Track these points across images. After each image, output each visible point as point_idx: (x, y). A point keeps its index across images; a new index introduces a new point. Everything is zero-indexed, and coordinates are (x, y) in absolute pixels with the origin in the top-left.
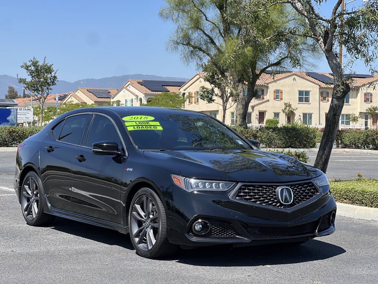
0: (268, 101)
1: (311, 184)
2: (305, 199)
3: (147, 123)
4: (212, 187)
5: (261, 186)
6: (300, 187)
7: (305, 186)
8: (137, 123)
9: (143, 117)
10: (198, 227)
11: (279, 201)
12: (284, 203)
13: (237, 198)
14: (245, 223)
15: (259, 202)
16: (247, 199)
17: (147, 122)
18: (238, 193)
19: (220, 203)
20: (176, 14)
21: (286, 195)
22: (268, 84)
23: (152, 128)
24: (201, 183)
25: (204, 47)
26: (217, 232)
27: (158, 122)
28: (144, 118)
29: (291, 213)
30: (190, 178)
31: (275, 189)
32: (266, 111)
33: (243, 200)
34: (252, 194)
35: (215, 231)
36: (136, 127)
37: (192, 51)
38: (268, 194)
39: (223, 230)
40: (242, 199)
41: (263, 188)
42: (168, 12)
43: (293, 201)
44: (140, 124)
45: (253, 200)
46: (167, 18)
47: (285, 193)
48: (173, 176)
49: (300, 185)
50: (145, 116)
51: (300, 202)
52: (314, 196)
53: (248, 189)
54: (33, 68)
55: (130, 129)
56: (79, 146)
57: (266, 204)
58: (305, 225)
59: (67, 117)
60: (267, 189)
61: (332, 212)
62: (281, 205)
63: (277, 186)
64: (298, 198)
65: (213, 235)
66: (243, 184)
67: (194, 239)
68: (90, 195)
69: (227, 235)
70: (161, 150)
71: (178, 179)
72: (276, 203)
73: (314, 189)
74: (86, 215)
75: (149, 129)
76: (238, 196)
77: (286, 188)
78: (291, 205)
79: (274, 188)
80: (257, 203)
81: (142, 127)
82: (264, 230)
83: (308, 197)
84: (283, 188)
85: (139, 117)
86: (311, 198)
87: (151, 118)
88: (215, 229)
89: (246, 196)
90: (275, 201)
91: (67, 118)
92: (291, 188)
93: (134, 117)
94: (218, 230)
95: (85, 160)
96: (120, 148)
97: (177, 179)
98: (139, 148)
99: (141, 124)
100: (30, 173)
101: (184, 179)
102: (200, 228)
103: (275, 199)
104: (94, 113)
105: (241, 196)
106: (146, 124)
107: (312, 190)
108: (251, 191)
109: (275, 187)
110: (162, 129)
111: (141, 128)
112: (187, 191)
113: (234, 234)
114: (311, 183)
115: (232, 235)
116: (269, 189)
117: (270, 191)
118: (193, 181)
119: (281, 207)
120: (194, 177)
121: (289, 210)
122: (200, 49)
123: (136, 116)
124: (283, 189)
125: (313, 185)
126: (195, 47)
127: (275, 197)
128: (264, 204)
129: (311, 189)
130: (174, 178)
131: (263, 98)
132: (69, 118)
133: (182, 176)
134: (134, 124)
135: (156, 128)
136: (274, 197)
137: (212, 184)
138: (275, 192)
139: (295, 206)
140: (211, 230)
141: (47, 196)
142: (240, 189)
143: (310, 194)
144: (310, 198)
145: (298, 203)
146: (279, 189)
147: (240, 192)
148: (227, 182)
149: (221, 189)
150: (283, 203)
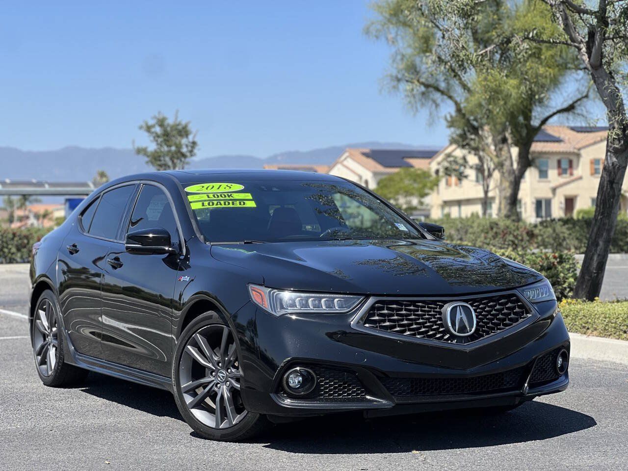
0: (580, 178)
1: (515, 298)
2: (502, 326)
3: (229, 196)
4: (320, 307)
5: (413, 303)
6: (491, 304)
7: (503, 301)
8: (211, 196)
9: (224, 185)
10: (295, 381)
11: (447, 331)
12: (458, 334)
13: (367, 325)
14: (383, 373)
15: (408, 333)
16: (386, 328)
17: (229, 194)
18: (368, 317)
19: (334, 336)
20: (393, 30)
21: (461, 318)
22: (579, 149)
23: (237, 205)
24: (299, 299)
25: (443, 85)
26: (331, 390)
27: (249, 194)
28: (224, 187)
29: (471, 352)
30: (282, 289)
31: (441, 307)
32: (576, 197)
33: (379, 329)
34: (396, 317)
35: (326, 388)
36: (206, 203)
37: (423, 94)
38: (427, 316)
39: (340, 386)
40: (377, 327)
41: (418, 306)
42: (379, 27)
43: (477, 330)
44: (215, 197)
45: (398, 329)
46: (377, 37)
47: (460, 315)
48: (251, 287)
49: (490, 299)
50: (227, 184)
51: (492, 332)
52: (521, 320)
53: (388, 309)
54: (158, 130)
55: (195, 206)
56: (115, 241)
57: (422, 336)
58: (502, 374)
59: (103, 192)
60: (425, 307)
61: (559, 349)
62: (453, 337)
63: (445, 302)
64: (486, 323)
65: (322, 395)
66: (378, 299)
67: (287, 402)
68: (129, 329)
69: (349, 395)
70: (245, 243)
71: (259, 293)
72: (442, 335)
73: (519, 307)
74: (121, 365)
75: (231, 206)
76: (368, 321)
77: (462, 306)
78: (473, 338)
79: (438, 305)
80: (405, 334)
81: (218, 202)
82: (419, 384)
83: (507, 322)
84: (456, 305)
85: (216, 185)
86: (514, 324)
87: (240, 187)
88: (326, 383)
89: (384, 321)
90: (441, 329)
91: (104, 194)
92: (472, 306)
93: (206, 185)
94: (331, 386)
95: (121, 266)
96: (174, 240)
97: (257, 292)
98: (206, 240)
99: (218, 197)
100: (45, 294)
101: (270, 292)
102: (299, 382)
103: (441, 325)
104: (142, 182)
105: (375, 322)
106: (227, 198)
107: (517, 310)
108: (395, 312)
109: (440, 303)
110: (256, 206)
111: (215, 204)
112: (273, 313)
113: (362, 392)
114: (514, 295)
115: (358, 394)
116: (428, 307)
117: (430, 311)
118: (287, 295)
119: (452, 341)
120: (292, 289)
121: (469, 347)
122: (437, 89)
123: (211, 185)
124: (456, 307)
125: (518, 300)
126: (427, 86)
127: (441, 324)
128: (418, 336)
129: (514, 308)
130: (252, 290)
131: (571, 174)
132: (106, 192)
133: (266, 287)
134: (205, 197)
135: (244, 204)
136: (439, 322)
137: (320, 301)
138: (440, 313)
139: (482, 338)
140: (318, 385)
141: (69, 332)
142: (373, 308)
143: (512, 316)
144: (512, 324)
145: (488, 333)
146: (448, 308)
147: (374, 315)
148: (349, 296)
149: (337, 309)
150: (456, 333)
